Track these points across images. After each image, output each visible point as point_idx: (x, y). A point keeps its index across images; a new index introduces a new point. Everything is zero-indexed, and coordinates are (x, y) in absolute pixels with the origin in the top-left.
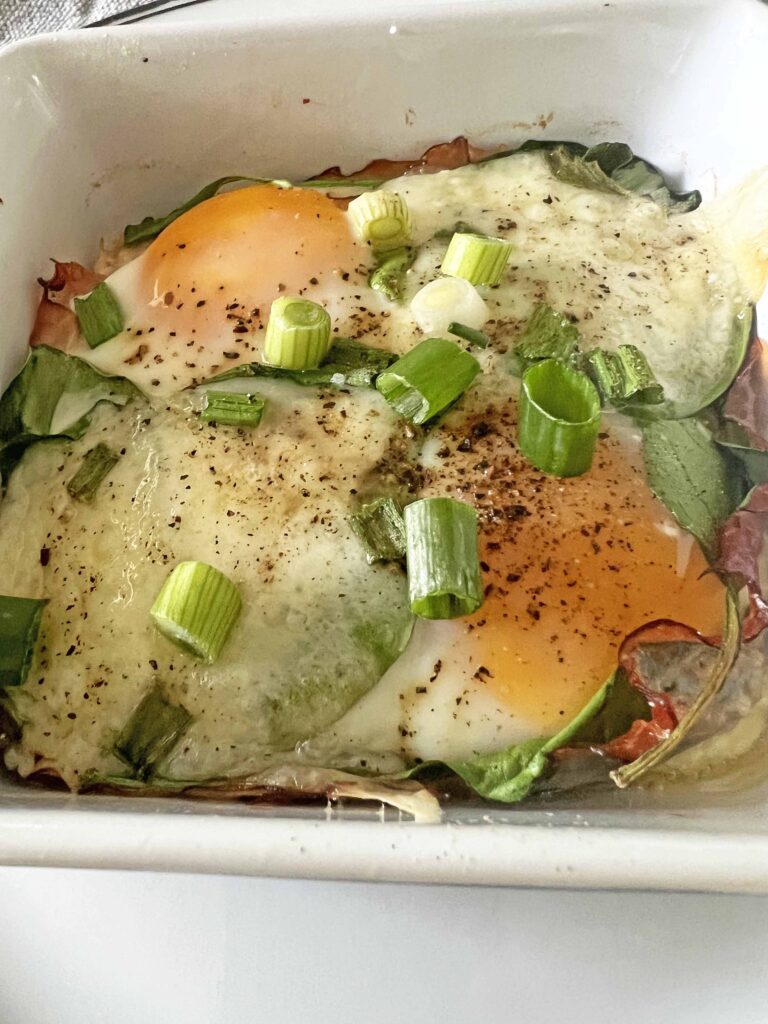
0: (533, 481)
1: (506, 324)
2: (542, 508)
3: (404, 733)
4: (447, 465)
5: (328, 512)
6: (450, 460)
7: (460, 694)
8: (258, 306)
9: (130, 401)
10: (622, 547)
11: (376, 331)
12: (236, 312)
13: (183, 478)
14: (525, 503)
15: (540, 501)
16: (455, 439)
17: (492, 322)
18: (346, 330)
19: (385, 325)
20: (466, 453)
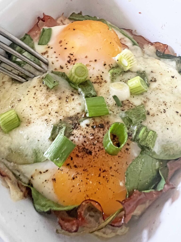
0: (100, 148)
1: (130, 103)
2: (96, 156)
3: (32, 177)
4: (86, 128)
5: (51, 120)
6: (87, 127)
8: (77, 58)
10: (106, 180)
11: (99, 84)
12: (71, 56)
13: (28, 91)
14: (93, 151)
15: (97, 154)
16: (93, 124)
17: (128, 100)
18: (93, 80)
19: (103, 84)
20: (92, 129)
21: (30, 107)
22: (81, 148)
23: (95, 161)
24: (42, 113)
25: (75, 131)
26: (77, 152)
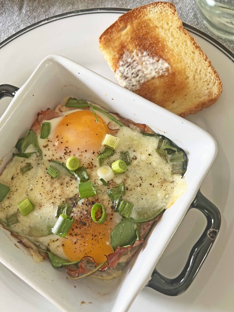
1: (114, 183)
2: (89, 226)
3: (49, 245)
4: (82, 206)
6: (83, 205)
7: (59, 246)
8: (71, 150)
9: (40, 156)
10: (97, 242)
11: (91, 169)
12: (67, 149)
13: (37, 182)
14: (87, 223)
15: (90, 225)
16: (87, 202)
17: (112, 180)
18: (85, 166)
19: (94, 169)
20: (86, 206)
21: (40, 194)
22: (79, 221)
23: (89, 230)
24: (49, 198)
25: (74, 209)
26: (76, 225)
